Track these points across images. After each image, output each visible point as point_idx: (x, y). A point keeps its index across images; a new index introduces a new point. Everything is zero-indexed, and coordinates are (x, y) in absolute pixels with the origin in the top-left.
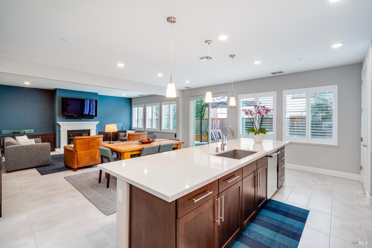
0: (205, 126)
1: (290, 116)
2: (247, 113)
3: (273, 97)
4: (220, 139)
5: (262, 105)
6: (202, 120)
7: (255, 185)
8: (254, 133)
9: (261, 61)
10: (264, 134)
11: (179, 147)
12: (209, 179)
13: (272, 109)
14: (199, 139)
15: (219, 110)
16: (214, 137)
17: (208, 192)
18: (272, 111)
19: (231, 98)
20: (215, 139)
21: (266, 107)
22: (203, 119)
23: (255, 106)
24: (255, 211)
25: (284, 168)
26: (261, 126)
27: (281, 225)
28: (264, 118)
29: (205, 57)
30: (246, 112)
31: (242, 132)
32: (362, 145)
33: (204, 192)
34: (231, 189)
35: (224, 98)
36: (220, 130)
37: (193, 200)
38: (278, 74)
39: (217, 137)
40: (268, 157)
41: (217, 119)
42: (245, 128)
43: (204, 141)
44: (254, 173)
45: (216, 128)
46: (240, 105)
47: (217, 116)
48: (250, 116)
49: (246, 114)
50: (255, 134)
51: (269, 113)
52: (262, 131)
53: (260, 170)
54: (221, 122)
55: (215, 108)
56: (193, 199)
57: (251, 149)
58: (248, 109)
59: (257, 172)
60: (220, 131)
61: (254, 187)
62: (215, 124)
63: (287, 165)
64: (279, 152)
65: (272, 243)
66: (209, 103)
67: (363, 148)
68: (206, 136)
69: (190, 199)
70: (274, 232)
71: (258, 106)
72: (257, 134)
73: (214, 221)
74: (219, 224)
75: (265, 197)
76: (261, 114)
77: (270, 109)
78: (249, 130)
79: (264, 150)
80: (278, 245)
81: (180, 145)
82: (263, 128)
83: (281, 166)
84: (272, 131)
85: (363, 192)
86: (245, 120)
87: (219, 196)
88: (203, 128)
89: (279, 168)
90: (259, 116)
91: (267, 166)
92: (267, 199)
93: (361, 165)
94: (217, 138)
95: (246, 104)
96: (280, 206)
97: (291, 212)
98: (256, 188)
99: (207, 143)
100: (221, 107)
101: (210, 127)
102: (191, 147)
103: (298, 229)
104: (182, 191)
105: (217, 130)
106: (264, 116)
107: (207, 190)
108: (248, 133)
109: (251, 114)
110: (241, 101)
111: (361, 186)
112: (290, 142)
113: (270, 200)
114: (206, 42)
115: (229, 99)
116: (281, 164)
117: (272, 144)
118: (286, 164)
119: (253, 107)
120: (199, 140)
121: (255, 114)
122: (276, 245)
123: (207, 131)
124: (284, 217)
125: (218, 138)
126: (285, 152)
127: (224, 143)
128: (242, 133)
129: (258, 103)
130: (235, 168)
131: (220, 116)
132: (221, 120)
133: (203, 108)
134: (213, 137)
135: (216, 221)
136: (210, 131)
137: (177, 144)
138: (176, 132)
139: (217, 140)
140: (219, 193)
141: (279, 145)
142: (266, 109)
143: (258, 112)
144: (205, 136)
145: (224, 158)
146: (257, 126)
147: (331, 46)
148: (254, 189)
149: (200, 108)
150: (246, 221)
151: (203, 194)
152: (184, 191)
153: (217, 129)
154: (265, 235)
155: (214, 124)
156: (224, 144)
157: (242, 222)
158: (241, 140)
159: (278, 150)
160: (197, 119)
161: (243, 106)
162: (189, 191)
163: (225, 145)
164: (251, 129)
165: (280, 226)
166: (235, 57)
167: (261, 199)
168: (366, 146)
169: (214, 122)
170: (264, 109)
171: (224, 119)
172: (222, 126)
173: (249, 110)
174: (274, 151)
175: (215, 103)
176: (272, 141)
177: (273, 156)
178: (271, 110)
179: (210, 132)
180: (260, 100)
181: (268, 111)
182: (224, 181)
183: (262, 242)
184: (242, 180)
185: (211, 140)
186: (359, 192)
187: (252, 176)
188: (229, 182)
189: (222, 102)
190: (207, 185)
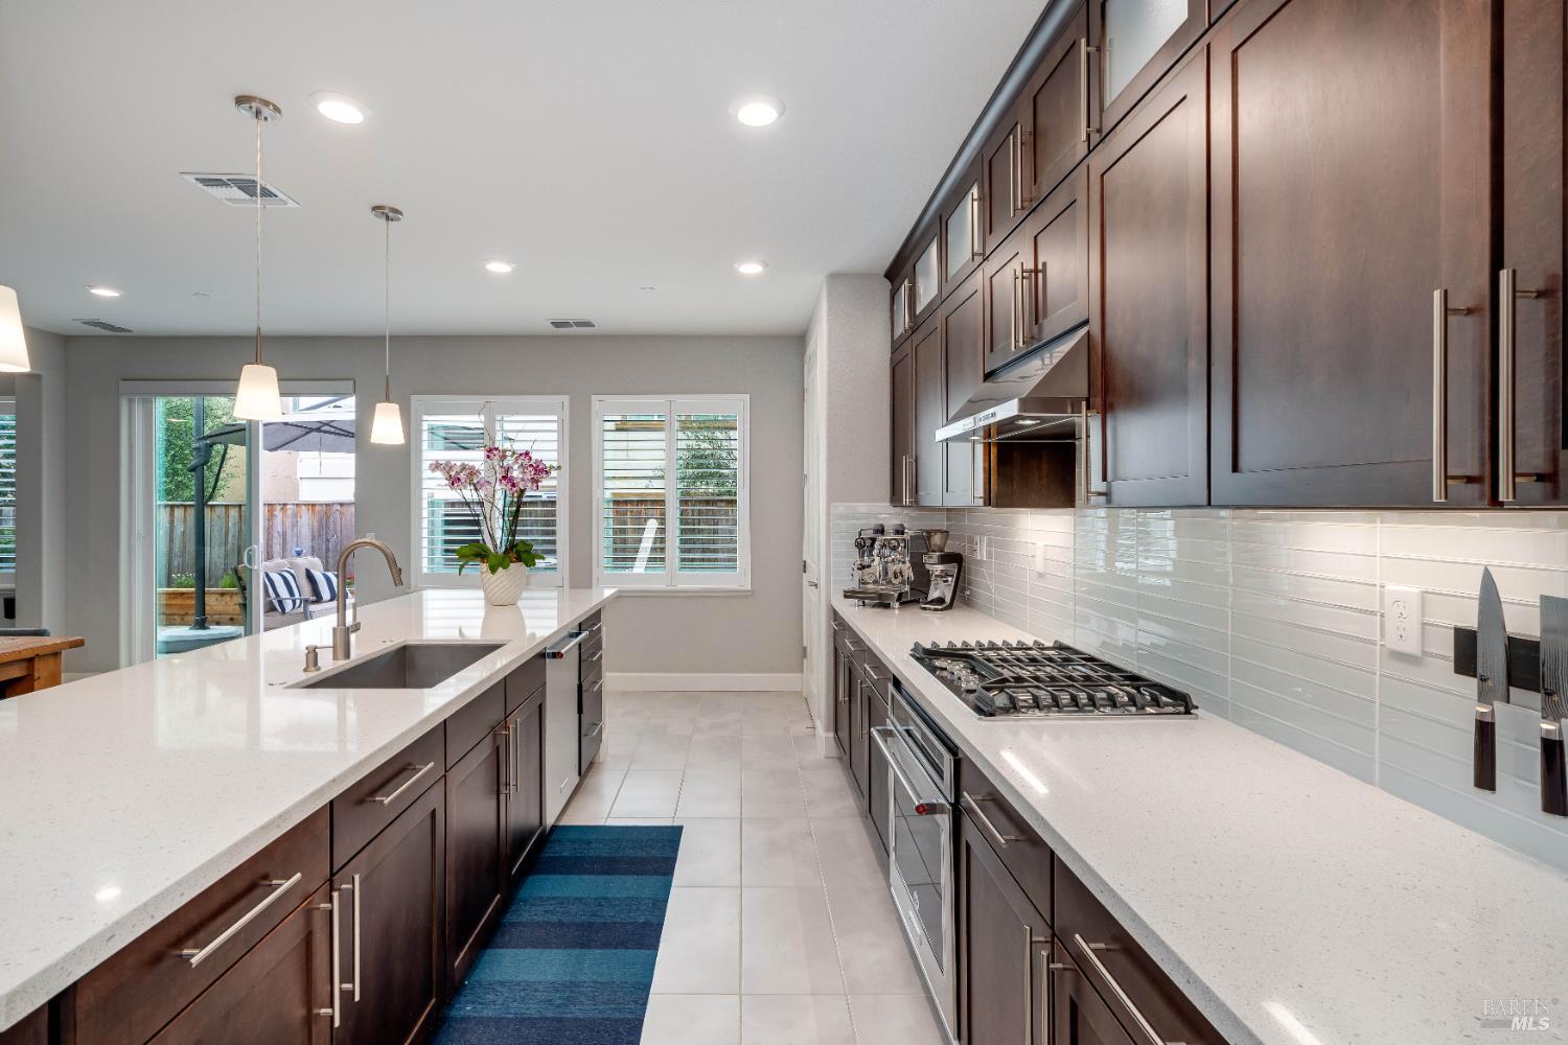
0: (226, 543)
1: (614, 494)
2: (454, 481)
3: (555, 418)
4: (313, 602)
5: (520, 447)
6: (207, 511)
7: (498, 785)
8: (485, 567)
9: (514, 265)
10: (527, 565)
11: (41, 670)
12: (280, 816)
13: (555, 464)
14: (187, 614)
15: (308, 461)
16: (284, 593)
17: (274, 882)
18: (554, 473)
19: (379, 406)
20: (289, 605)
21: (535, 456)
22: (212, 506)
23: (490, 451)
24: (498, 896)
25: (600, 691)
26: (514, 536)
27: (596, 916)
28: (524, 499)
29: (235, 182)
30: (453, 474)
31: (432, 561)
32: (805, 583)
33: (252, 887)
34: (396, 834)
35: (335, 407)
36: (316, 559)
37: (181, 956)
38: (575, 330)
39: (297, 595)
40: (547, 660)
41: (297, 505)
42: (440, 547)
43: (218, 624)
44: (495, 736)
45: (292, 548)
46: (420, 441)
47: (296, 491)
48: (469, 494)
49: (453, 484)
50: (493, 570)
51: (544, 483)
52: (518, 553)
53: (517, 720)
54: (320, 521)
55: (286, 452)
56: (178, 952)
57: (474, 634)
58: (459, 464)
59: (507, 728)
60: (316, 565)
61: (495, 796)
62: (284, 534)
63: (612, 680)
64: (584, 634)
65: (567, 999)
66: (250, 422)
67: (809, 593)
68: (232, 594)
69: (157, 958)
70: (576, 952)
71: (501, 448)
72: (500, 569)
73: (309, 1020)
74: (337, 1023)
75: (537, 822)
76: (514, 485)
77: (548, 464)
78: (467, 551)
79: (528, 632)
80: (590, 994)
81: (51, 661)
82: (523, 542)
83: (590, 687)
84: (553, 552)
85: (810, 724)
86: (442, 510)
87: (336, 886)
88: (214, 555)
89: (584, 695)
90: (508, 492)
91: (543, 694)
92: (544, 830)
93: (805, 645)
94: (298, 602)
95: (446, 439)
96: (589, 843)
97: (629, 853)
98: (502, 797)
99: (240, 629)
100: (320, 447)
101: (260, 547)
102: (130, 664)
103: (654, 905)
104: (105, 931)
105: (299, 560)
106: (527, 493)
107: (266, 877)
108: (462, 567)
109: (474, 485)
110: (425, 426)
111: (805, 706)
112: (619, 591)
113: (554, 828)
114: (241, 100)
115: (365, 413)
116: (591, 678)
117: (555, 603)
118: (608, 674)
119: (481, 454)
120: (187, 618)
121: (489, 483)
122: (582, 998)
123: (236, 571)
124: (606, 877)
125: (307, 602)
126: (604, 629)
127: (349, 621)
128: (429, 568)
129: (499, 437)
130: (411, 729)
131: (309, 493)
132: (317, 508)
133: (211, 446)
134: (273, 595)
135: (318, 1014)
136: (261, 566)
137: (30, 655)
138: (13, 586)
139: (301, 609)
140: (335, 871)
141: (582, 610)
142: (532, 462)
143: (504, 478)
144: (223, 594)
145: (351, 693)
146: (498, 534)
147: (735, 265)
148: (494, 803)
149: (194, 446)
150: (462, 955)
151: (242, 903)
152: (117, 923)
153: (299, 554)
154: (542, 978)
155: (280, 529)
156: (347, 625)
157: (446, 962)
158: (427, 600)
159: (580, 624)
160: (172, 507)
161: (432, 447)
162: (152, 917)
163: (356, 627)
164: (475, 549)
165: (593, 919)
166: (399, 219)
167: (521, 838)
168: (816, 585)
169: (278, 522)
170: (526, 462)
171: (339, 508)
172: (328, 540)
173: (464, 467)
174: (566, 633)
175: (286, 424)
176: (555, 594)
177: (563, 651)
178: (552, 467)
179: (258, 570)
180: (507, 426)
181: (540, 471)
182: (361, 801)
183: (532, 1010)
184: (445, 776)
185: (265, 612)
186: (800, 728)
187: (485, 749)
188: (387, 801)
189: (328, 424)
190: (267, 847)
